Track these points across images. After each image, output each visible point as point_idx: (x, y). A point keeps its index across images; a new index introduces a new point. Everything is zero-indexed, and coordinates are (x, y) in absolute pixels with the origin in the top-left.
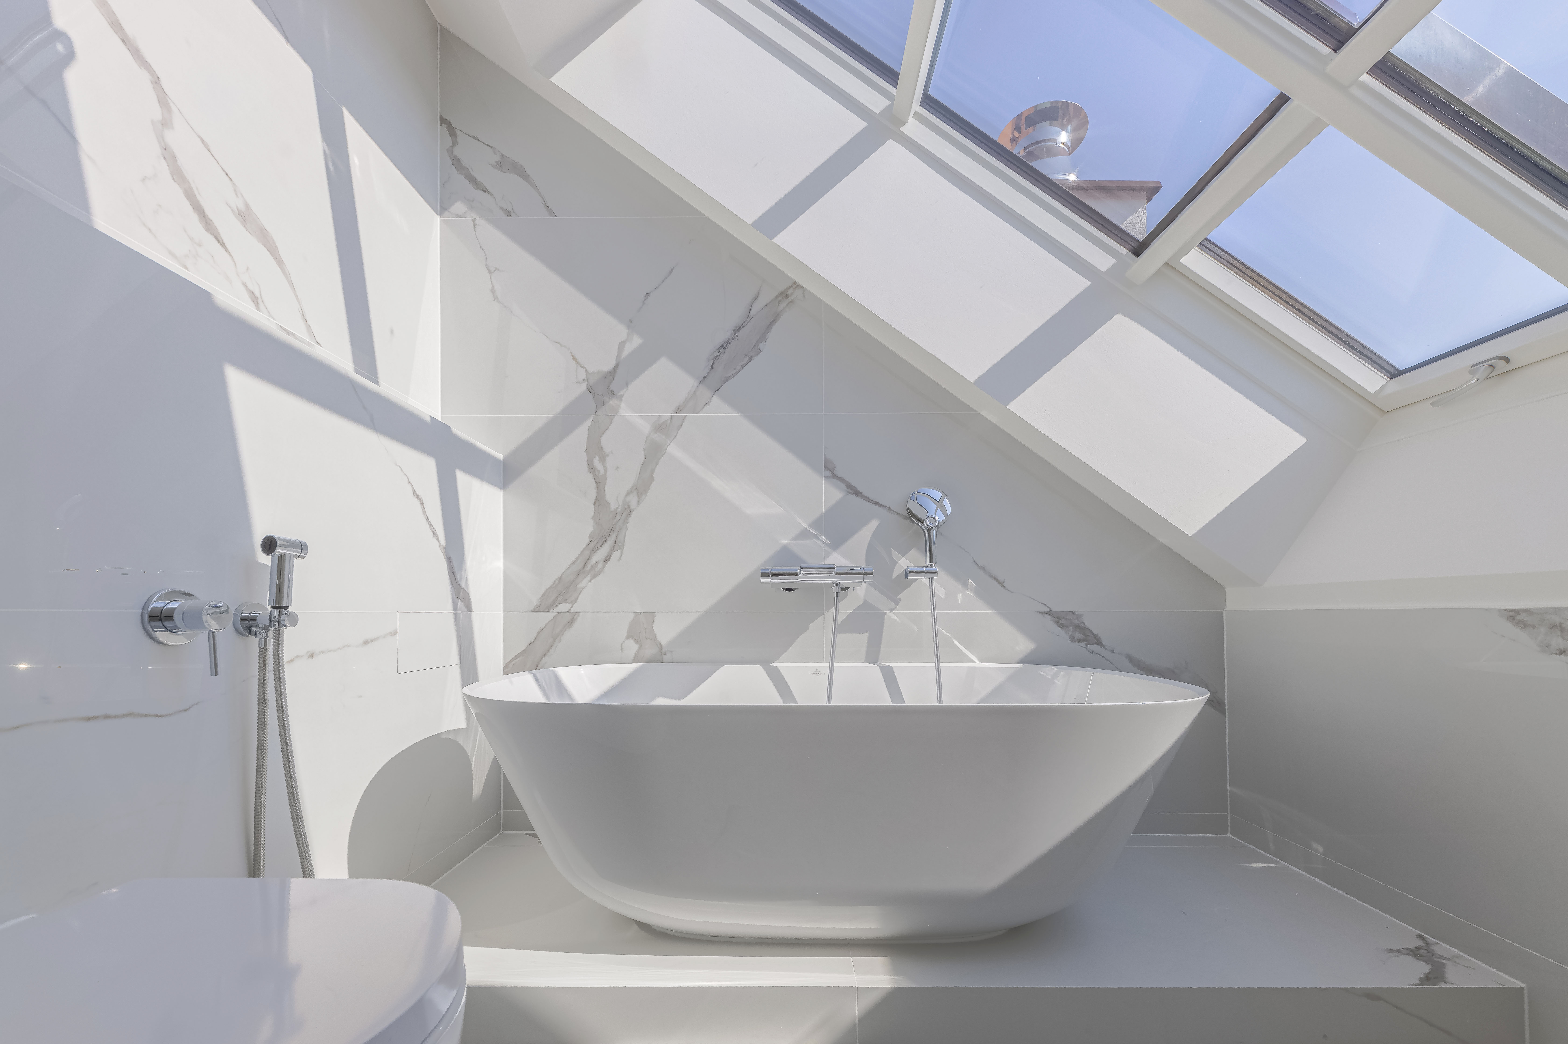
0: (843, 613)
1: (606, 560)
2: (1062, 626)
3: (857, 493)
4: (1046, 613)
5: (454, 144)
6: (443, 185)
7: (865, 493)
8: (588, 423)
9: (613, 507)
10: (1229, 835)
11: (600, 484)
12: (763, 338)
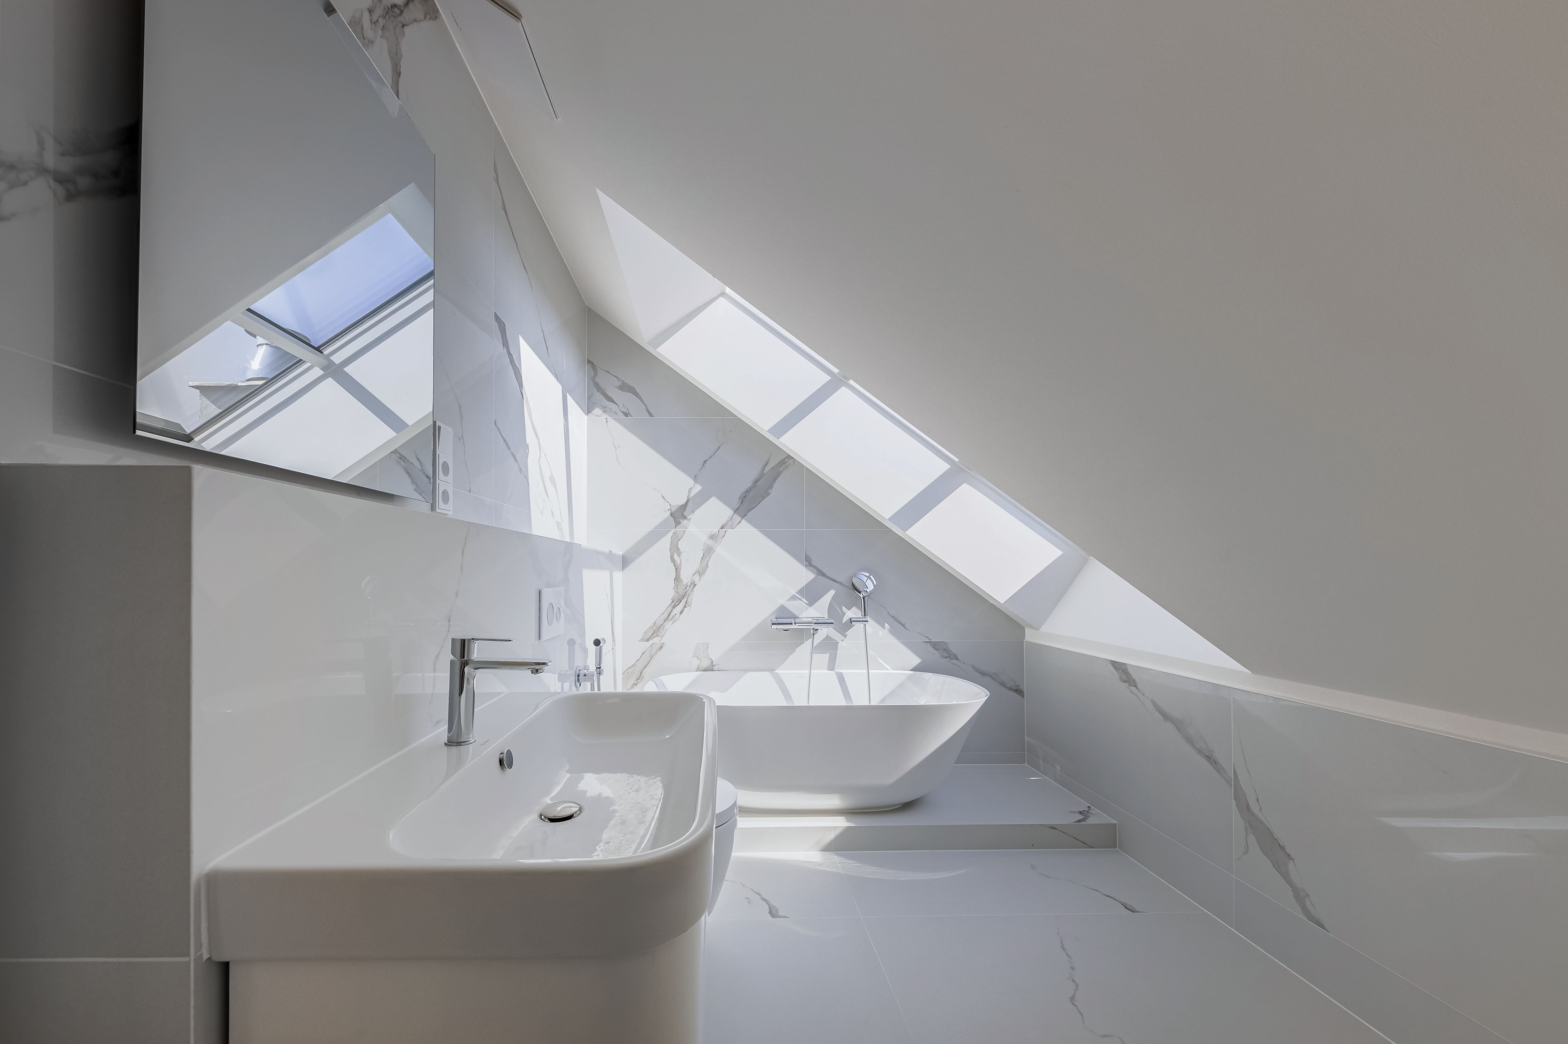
0: (816, 642)
1: (681, 613)
2: (936, 649)
3: (823, 575)
4: (928, 642)
5: (596, 375)
6: (589, 398)
7: (828, 575)
8: (671, 534)
9: (685, 582)
10: (1026, 764)
11: (677, 569)
12: (771, 486)
